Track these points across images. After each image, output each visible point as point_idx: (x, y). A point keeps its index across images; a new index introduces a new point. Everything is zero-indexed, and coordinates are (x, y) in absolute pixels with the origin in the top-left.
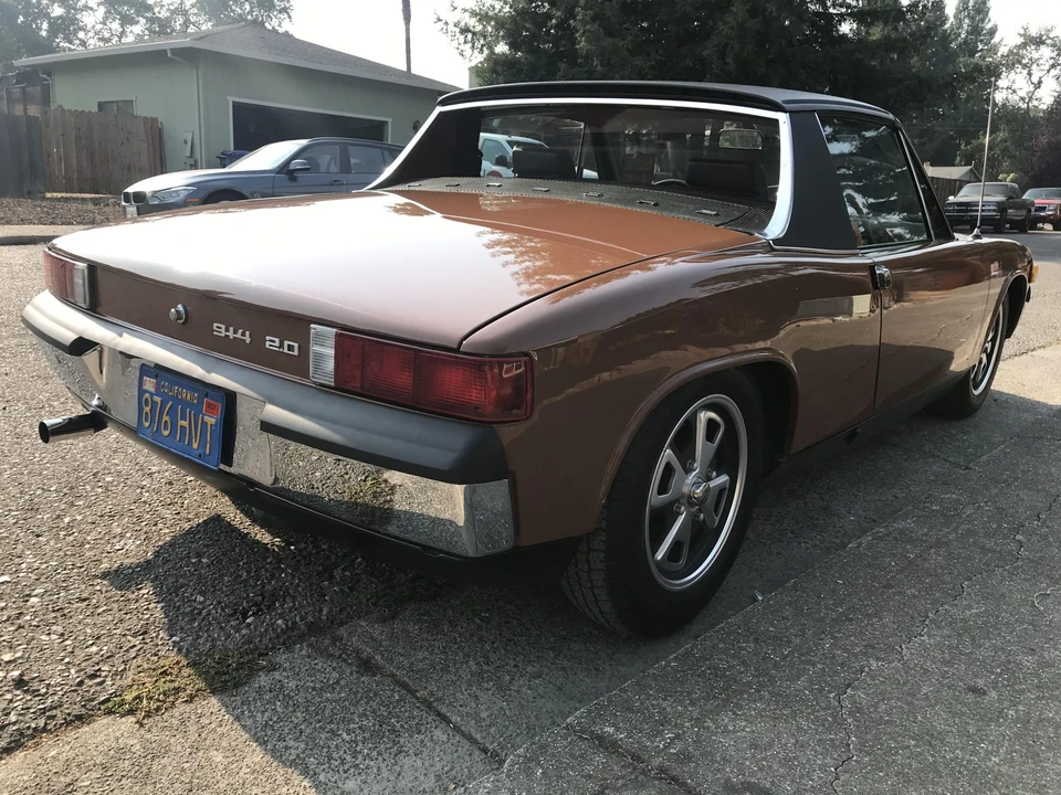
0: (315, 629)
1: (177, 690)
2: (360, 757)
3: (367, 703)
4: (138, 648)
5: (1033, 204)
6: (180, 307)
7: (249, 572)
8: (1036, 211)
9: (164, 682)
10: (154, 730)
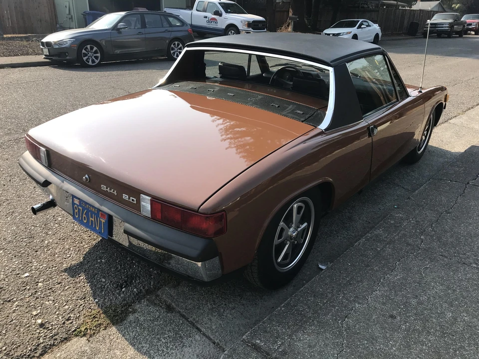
0: (149, 292)
1: (100, 324)
2: (169, 349)
3: (170, 325)
4: (83, 305)
5: (466, 23)
6: (87, 176)
7: (121, 266)
8: (467, 25)
9: (95, 321)
10: (94, 343)
